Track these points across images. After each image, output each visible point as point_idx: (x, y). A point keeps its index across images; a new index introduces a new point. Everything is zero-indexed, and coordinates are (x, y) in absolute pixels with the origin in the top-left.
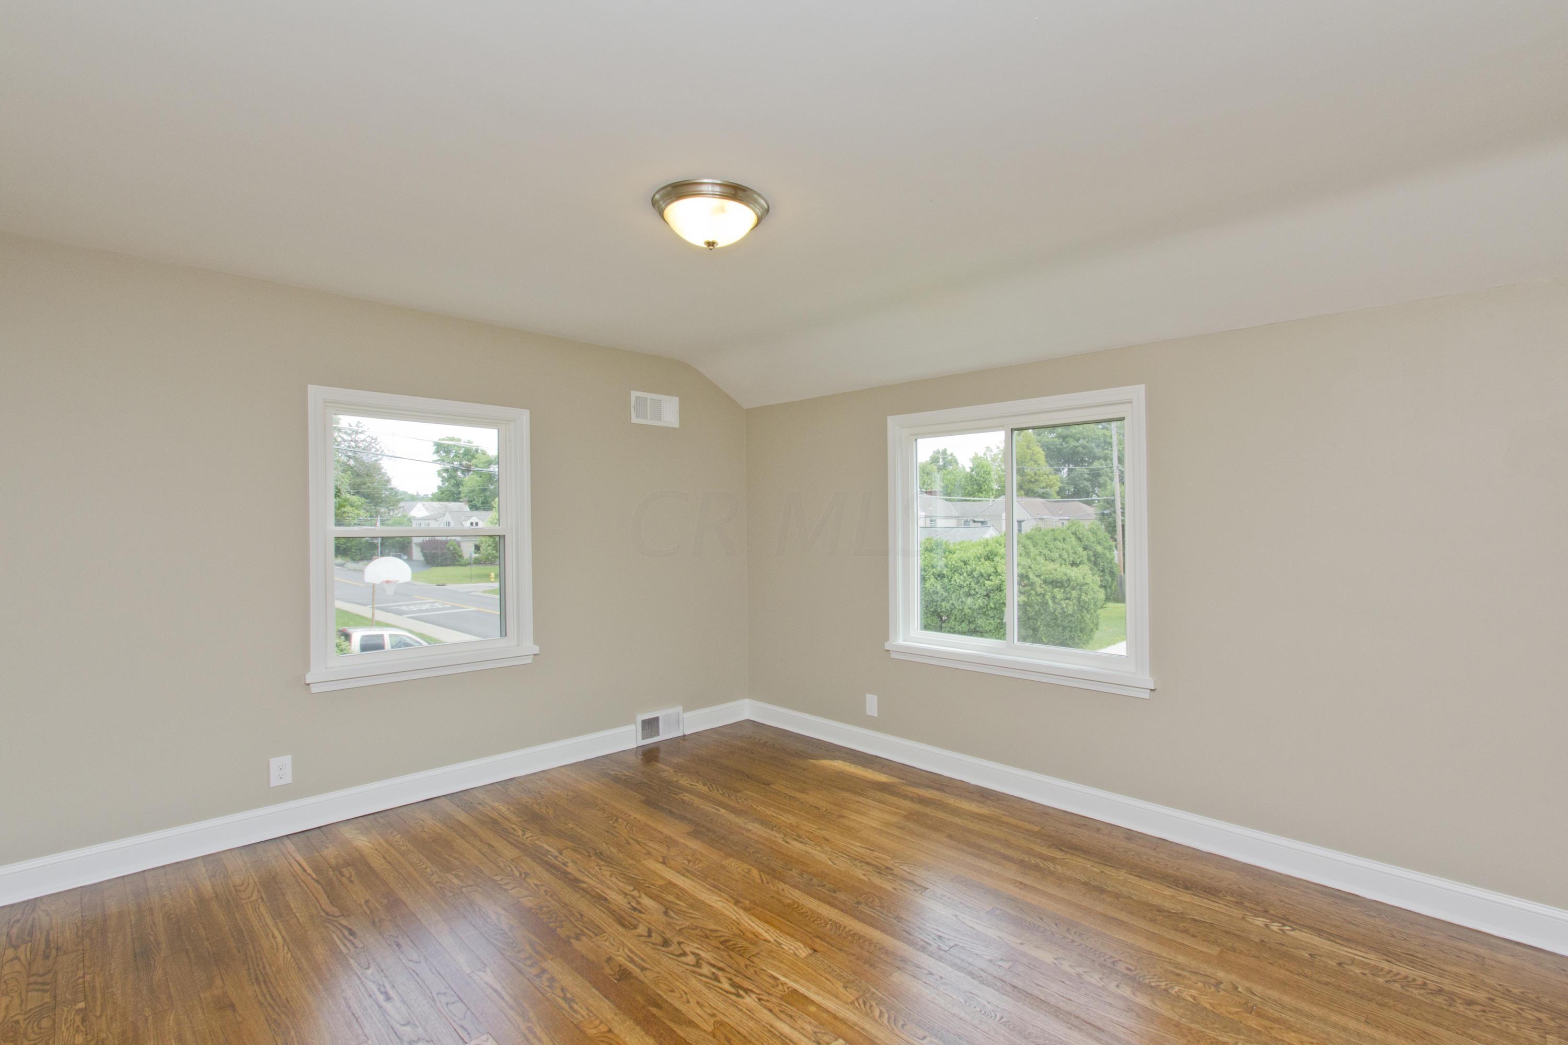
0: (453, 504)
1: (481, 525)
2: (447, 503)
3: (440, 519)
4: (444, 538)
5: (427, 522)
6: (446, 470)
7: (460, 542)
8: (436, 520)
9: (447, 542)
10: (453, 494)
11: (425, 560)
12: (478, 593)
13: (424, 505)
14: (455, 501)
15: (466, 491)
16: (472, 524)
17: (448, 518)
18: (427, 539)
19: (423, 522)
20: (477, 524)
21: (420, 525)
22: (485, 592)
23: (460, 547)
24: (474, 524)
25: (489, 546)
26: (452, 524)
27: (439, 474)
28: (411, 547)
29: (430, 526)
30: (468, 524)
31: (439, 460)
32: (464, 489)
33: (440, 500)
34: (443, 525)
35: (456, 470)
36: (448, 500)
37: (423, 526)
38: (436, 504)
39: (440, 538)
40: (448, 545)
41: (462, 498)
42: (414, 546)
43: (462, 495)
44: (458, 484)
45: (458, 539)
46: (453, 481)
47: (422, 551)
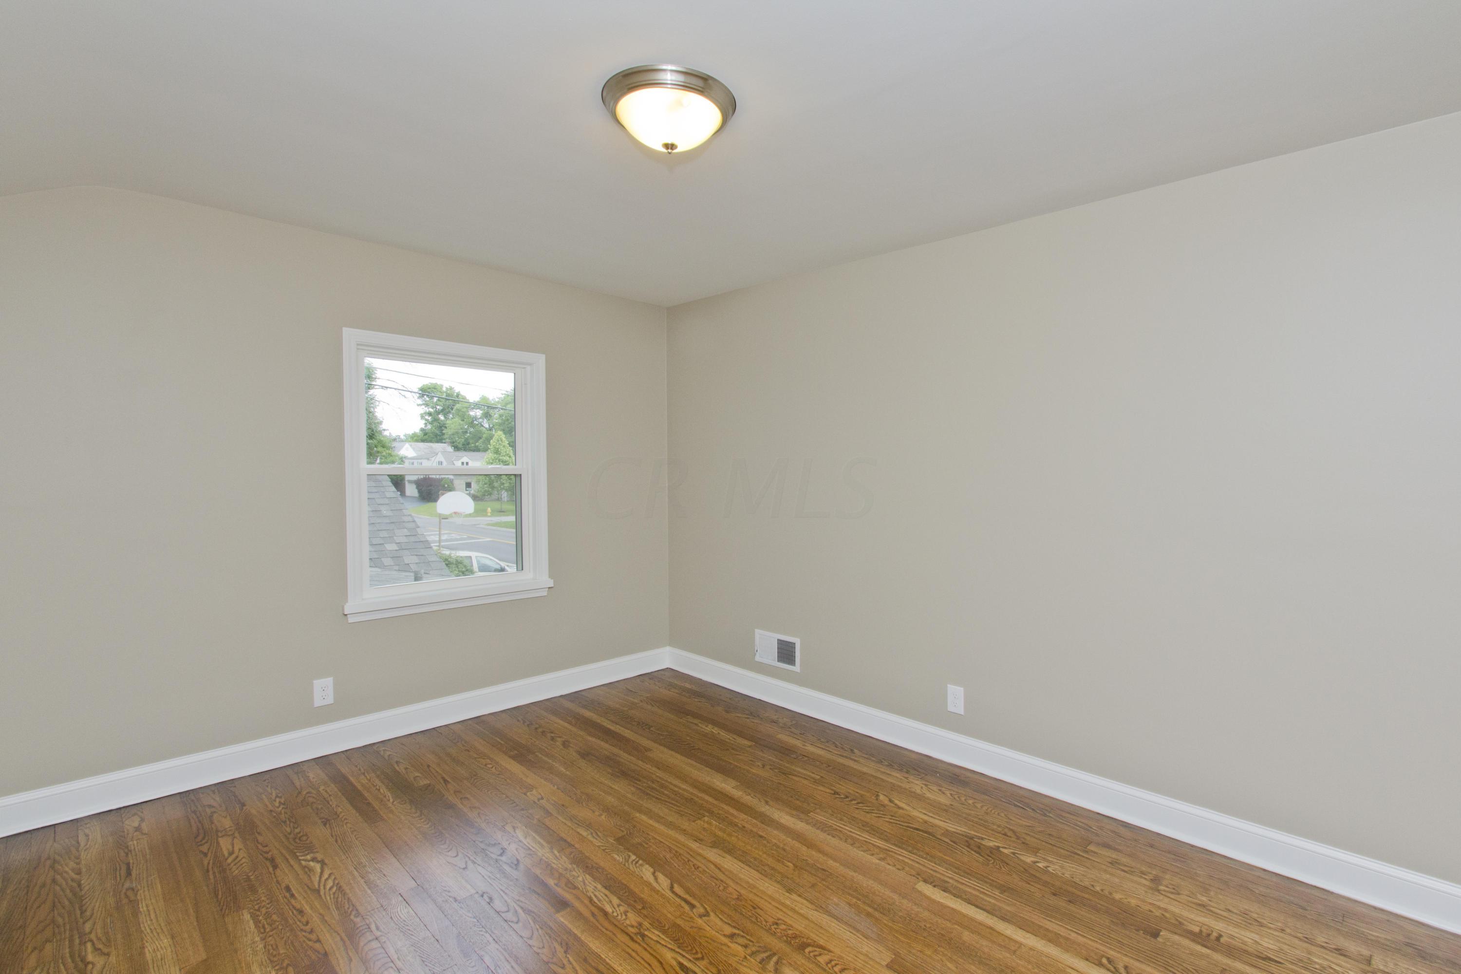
0: (437, 444)
1: (471, 464)
2: (431, 444)
3: (433, 459)
4: (438, 477)
5: (420, 461)
6: (430, 414)
7: (453, 480)
8: (428, 459)
9: (442, 479)
10: (436, 435)
11: (420, 496)
12: (481, 526)
13: (411, 446)
14: (437, 442)
15: (450, 433)
16: (463, 463)
17: (440, 457)
18: (422, 477)
19: (416, 462)
20: (467, 463)
21: (413, 464)
22: (488, 525)
23: (453, 485)
24: (465, 464)
25: (485, 484)
26: (445, 463)
27: (422, 417)
28: (405, 483)
29: (423, 465)
30: (460, 464)
31: (423, 404)
32: (448, 432)
33: (423, 441)
34: (435, 464)
35: (438, 413)
36: (431, 441)
37: (415, 464)
38: (421, 445)
39: (434, 476)
40: (442, 483)
41: (445, 439)
42: (407, 483)
43: (445, 436)
44: (442, 427)
45: (451, 477)
46: (435, 424)
47: (417, 488)
